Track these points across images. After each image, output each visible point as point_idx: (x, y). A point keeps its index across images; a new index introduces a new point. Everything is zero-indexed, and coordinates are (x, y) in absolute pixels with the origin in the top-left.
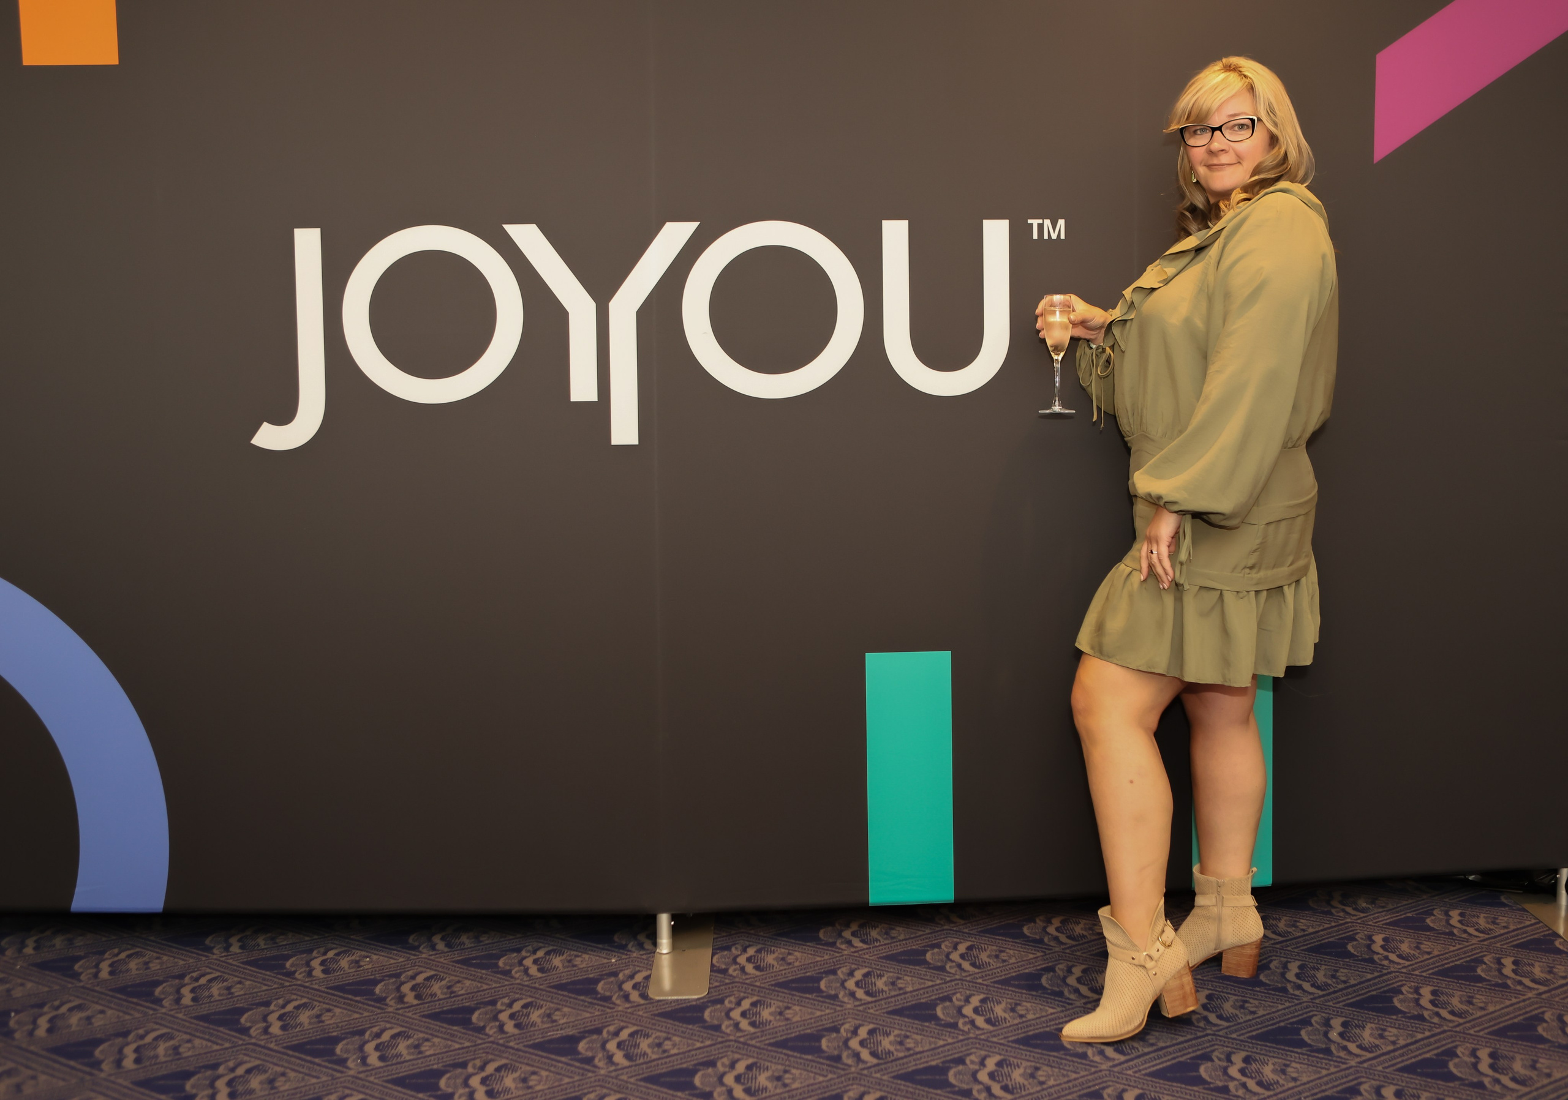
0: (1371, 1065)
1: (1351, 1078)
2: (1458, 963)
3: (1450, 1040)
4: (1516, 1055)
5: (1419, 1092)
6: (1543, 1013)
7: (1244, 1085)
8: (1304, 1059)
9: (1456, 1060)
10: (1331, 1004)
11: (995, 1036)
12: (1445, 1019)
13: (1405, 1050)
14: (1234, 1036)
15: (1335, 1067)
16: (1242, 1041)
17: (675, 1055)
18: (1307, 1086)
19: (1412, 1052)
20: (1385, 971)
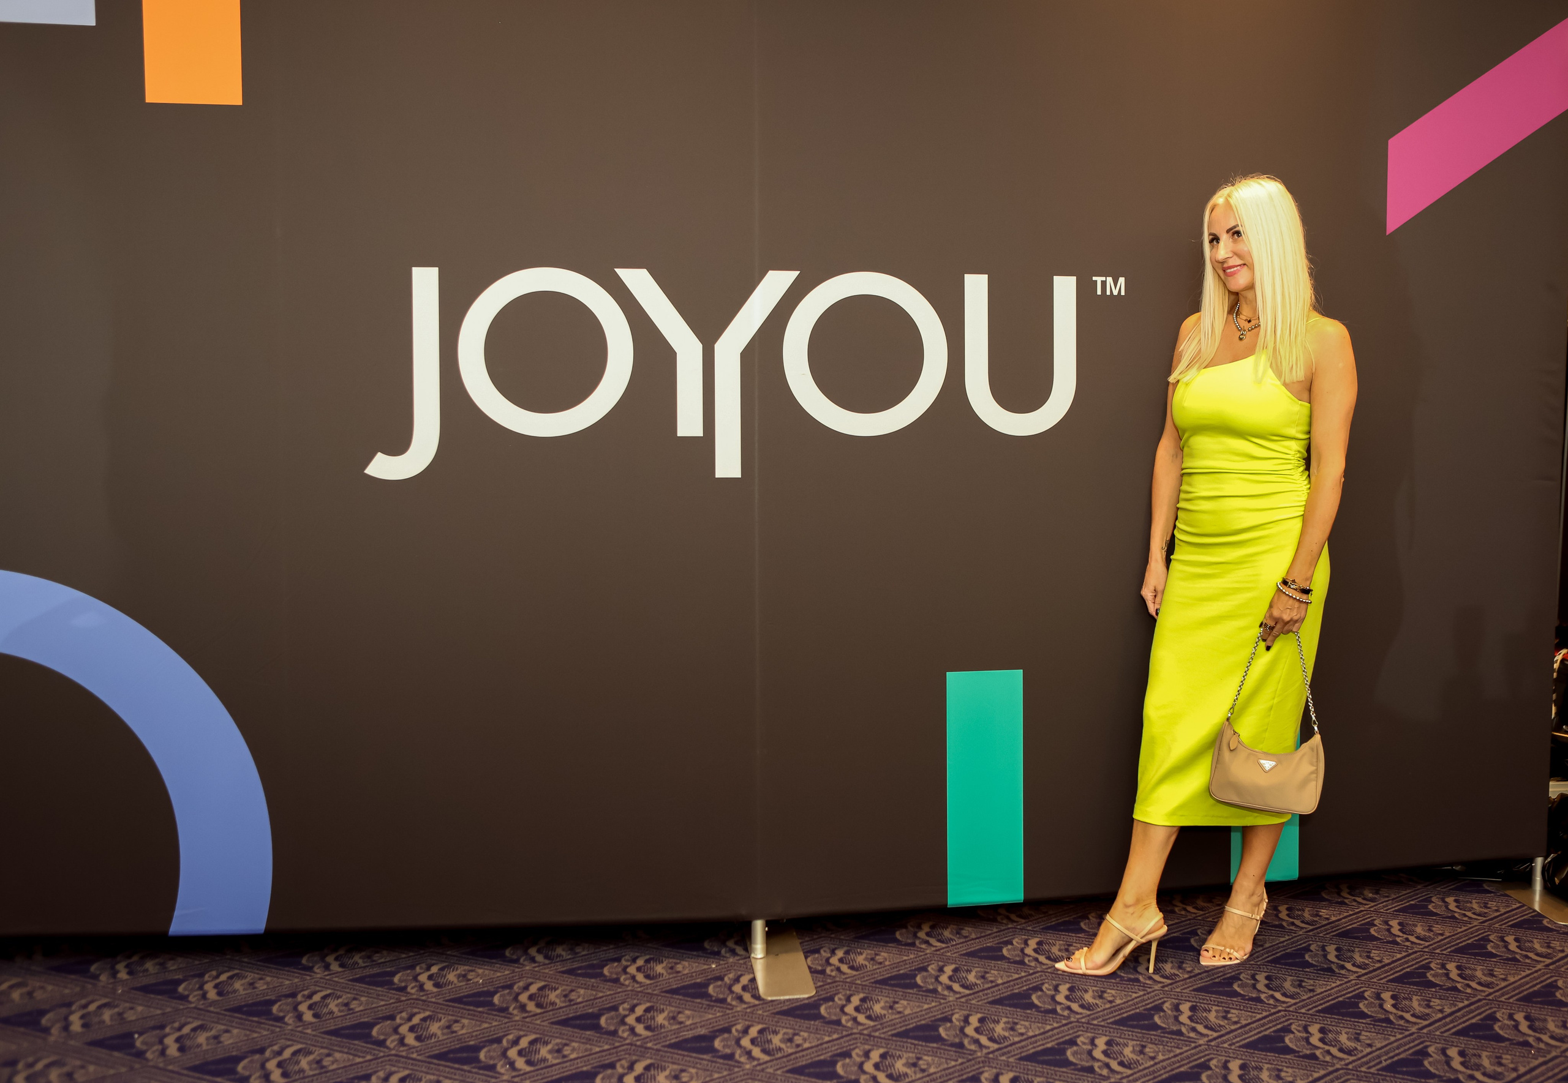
0: (1430, 1031)
1: (1416, 1042)
2: (1469, 942)
3: (1487, 1007)
4: (1547, 1017)
5: (1479, 1051)
6: (1556, 981)
7: (1328, 1052)
8: (1371, 1028)
9: (1499, 1024)
10: (1375, 980)
11: (1094, 1019)
12: (1476, 989)
13: (1453, 1017)
14: (1303, 1011)
15: (1400, 1033)
16: (1311, 1015)
17: (807, 1049)
18: (1383, 1050)
19: (1460, 1018)
20: (1410, 951)
